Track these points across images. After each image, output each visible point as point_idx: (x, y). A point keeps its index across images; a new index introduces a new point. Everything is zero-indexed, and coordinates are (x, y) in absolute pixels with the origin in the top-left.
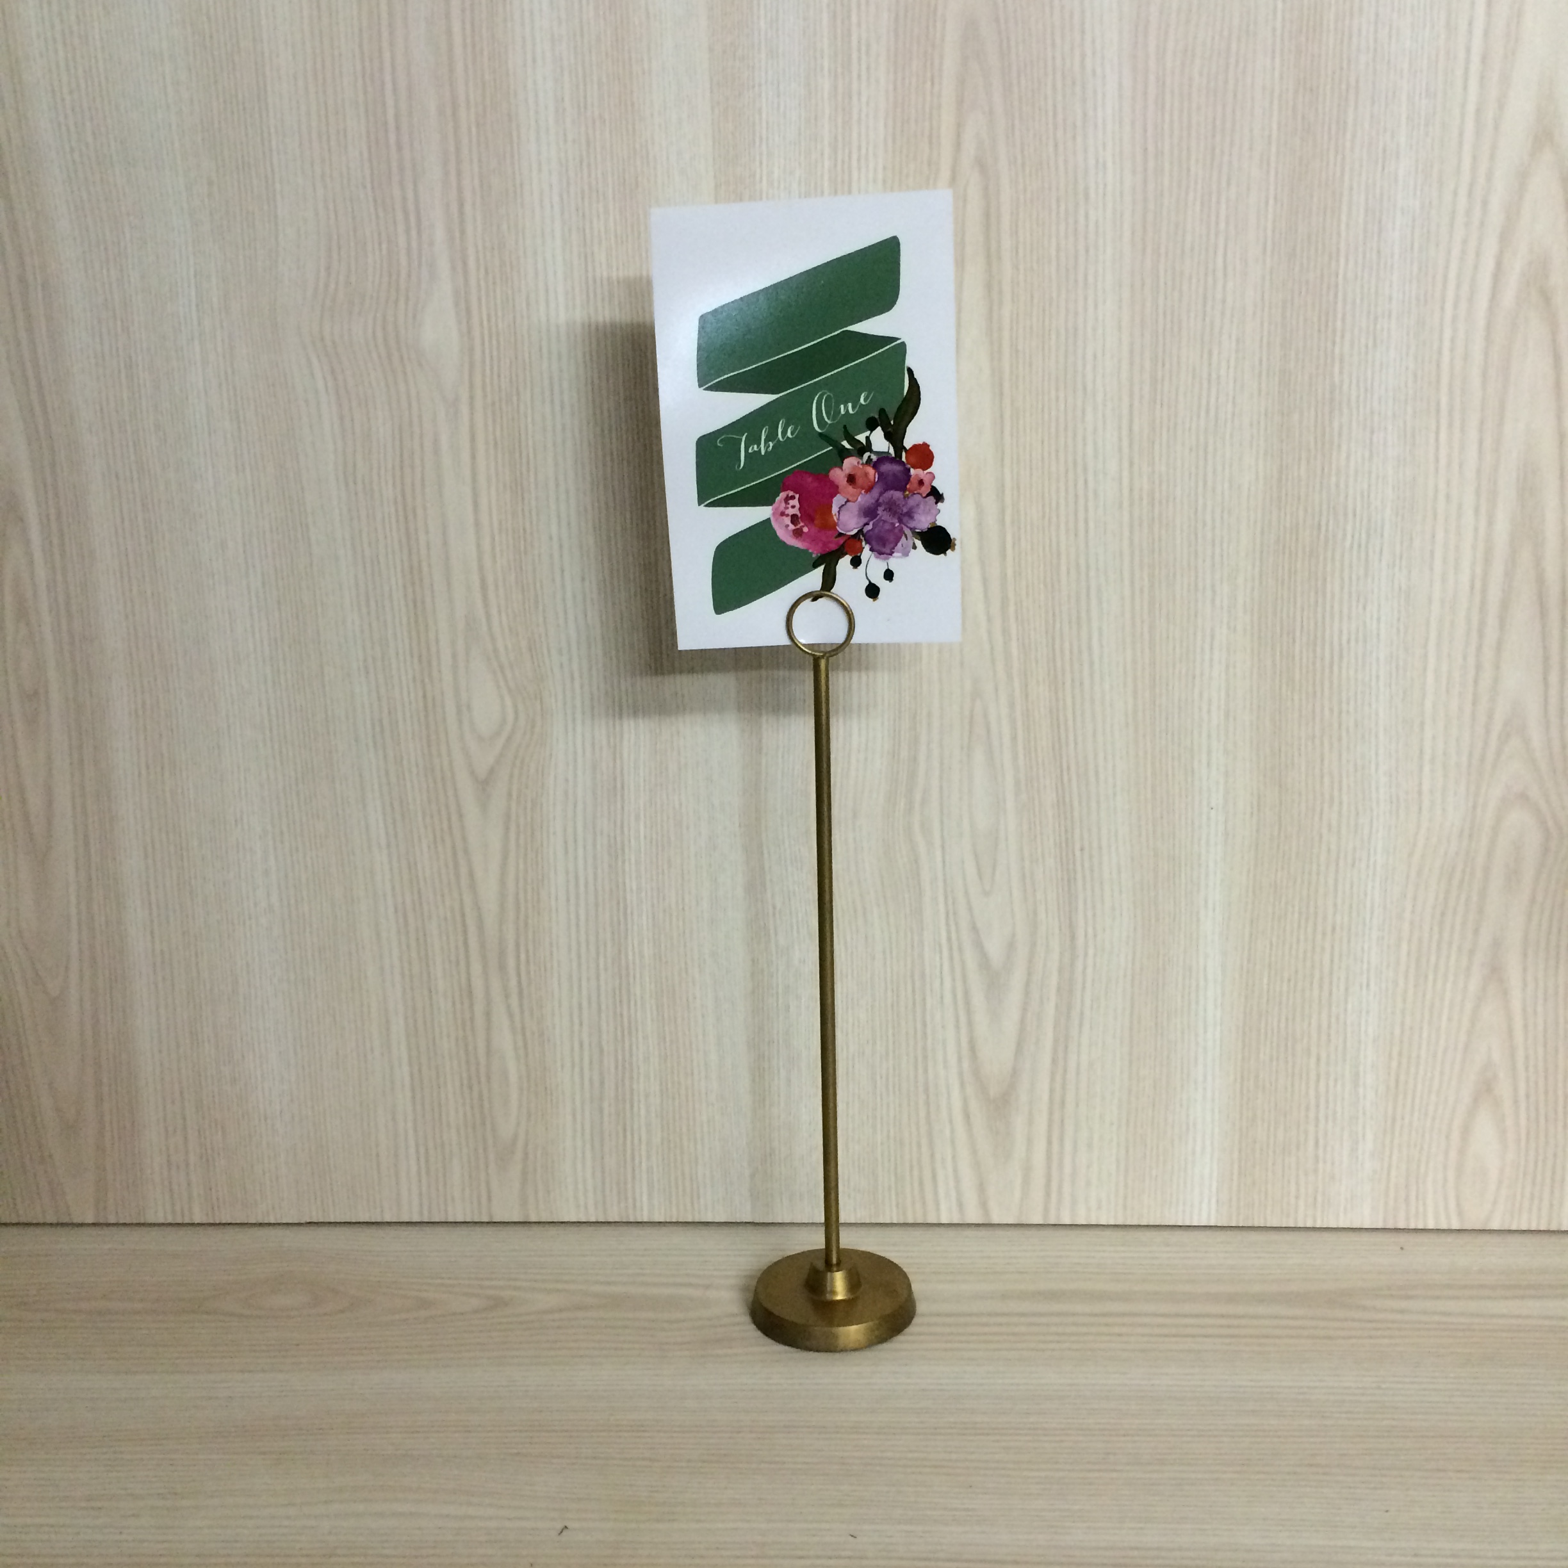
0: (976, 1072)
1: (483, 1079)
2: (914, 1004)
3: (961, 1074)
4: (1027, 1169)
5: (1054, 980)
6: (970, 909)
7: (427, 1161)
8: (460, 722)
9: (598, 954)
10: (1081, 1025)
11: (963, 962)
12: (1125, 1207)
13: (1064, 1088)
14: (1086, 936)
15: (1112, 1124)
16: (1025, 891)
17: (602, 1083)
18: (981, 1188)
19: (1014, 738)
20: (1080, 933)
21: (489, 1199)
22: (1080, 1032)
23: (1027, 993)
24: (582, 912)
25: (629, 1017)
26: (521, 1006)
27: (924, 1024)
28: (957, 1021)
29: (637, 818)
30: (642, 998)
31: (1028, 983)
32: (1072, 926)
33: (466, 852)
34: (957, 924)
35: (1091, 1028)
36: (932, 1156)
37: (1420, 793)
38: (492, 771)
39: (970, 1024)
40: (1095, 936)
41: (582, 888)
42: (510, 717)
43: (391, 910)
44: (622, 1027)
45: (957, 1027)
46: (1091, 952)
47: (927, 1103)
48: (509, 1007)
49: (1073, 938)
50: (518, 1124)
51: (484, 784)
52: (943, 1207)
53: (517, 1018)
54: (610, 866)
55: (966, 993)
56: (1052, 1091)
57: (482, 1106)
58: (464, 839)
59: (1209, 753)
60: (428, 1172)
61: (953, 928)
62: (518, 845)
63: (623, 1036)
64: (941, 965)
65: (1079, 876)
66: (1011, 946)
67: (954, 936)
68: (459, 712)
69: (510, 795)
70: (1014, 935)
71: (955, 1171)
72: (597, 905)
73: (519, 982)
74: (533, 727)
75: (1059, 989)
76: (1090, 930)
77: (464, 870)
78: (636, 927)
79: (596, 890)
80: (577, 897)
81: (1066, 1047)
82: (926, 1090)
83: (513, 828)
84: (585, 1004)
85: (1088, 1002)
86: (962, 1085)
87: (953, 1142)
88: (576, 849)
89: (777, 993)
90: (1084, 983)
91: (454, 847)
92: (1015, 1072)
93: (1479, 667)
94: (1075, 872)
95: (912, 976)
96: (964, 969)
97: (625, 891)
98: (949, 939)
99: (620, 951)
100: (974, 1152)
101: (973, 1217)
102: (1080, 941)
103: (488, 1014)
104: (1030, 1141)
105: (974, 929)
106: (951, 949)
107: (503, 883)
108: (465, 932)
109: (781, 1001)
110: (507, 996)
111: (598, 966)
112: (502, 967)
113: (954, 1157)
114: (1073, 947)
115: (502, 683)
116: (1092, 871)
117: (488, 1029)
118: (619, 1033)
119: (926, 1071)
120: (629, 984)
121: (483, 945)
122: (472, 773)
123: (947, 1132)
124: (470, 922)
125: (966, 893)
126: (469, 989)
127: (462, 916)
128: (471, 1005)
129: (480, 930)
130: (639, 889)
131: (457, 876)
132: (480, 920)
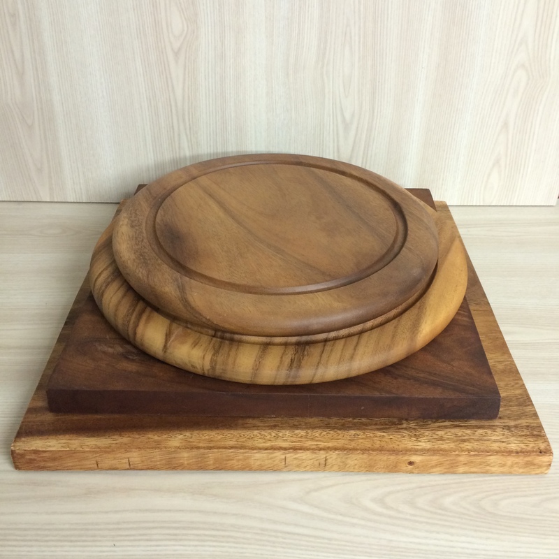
0: (339, 157)
2: (320, 134)
5: (366, 127)
6: (340, 102)
8: (168, 30)
9: (216, 116)
10: (373, 142)
11: (337, 120)
14: (378, 112)
16: (359, 96)
19: (359, 42)
20: (376, 111)
22: (373, 144)
23: (357, 131)
24: (211, 101)
25: (226, 137)
26: (190, 132)
27: (323, 141)
28: (334, 140)
29: (230, 68)
30: (231, 131)
31: (357, 128)
32: (373, 108)
33: (171, 78)
34: (336, 108)
35: (376, 143)
37: (491, 63)
38: (180, 49)
39: (338, 141)
40: (380, 112)
41: (211, 92)
42: (186, 29)
43: (145, 99)
45: (334, 142)
46: (379, 117)
48: (186, 133)
49: (373, 112)
51: (177, 54)
53: (189, 137)
54: (220, 85)
55: (337, 130)
58: (170, 74)
59: (424, 48)
61: (334, 109)
62: (189, 77)
64: (330, 121)
65: (377, 91)
66: (353, 115)
68: (167, 26)
69: (186, 58)
70: (354, 111)
72: (216, 98)
73: (190, 124)
74: (194, 32)
75: (367, 130)
76: (379, 110)
77: (170, 86)
78: (229, 106)
79: (215, 93)
80: (209, 95)
81: (368, 149)
83: (187, 70)
84: (212, 132)
85: (376, 134)
88: (209, 79)
89: (276, 130)
90: (376, 128)
91: (166, 77)
92: (351, 157)
93: (515, 19)
95: (320, 125)
96: (337, 123)
97: (225, 93)
98: (333, 112)
99: (223, 114)
102: (376, 114)
103: (179, 135)
105: (341, 108)
106: (333, 116)
107: (183, 89)
108: (171, 107)
109: (277, 132)
110: (185, 129)
111: (216, 120)
112: (184, 120)
114: (373, 116)
115: (183, 16)
116: (381, 89)
117: (179, 140)
120: (226, 126)
121: (177, 111)
122: (172, 49)
124: (173, 103)
125: (340, 96)
126: (173, 126)
127: (170, 101)
128: (174, 132)
129: (176, 106)
130: (230, 93)
131: (168, 87)
132: (176, 103)
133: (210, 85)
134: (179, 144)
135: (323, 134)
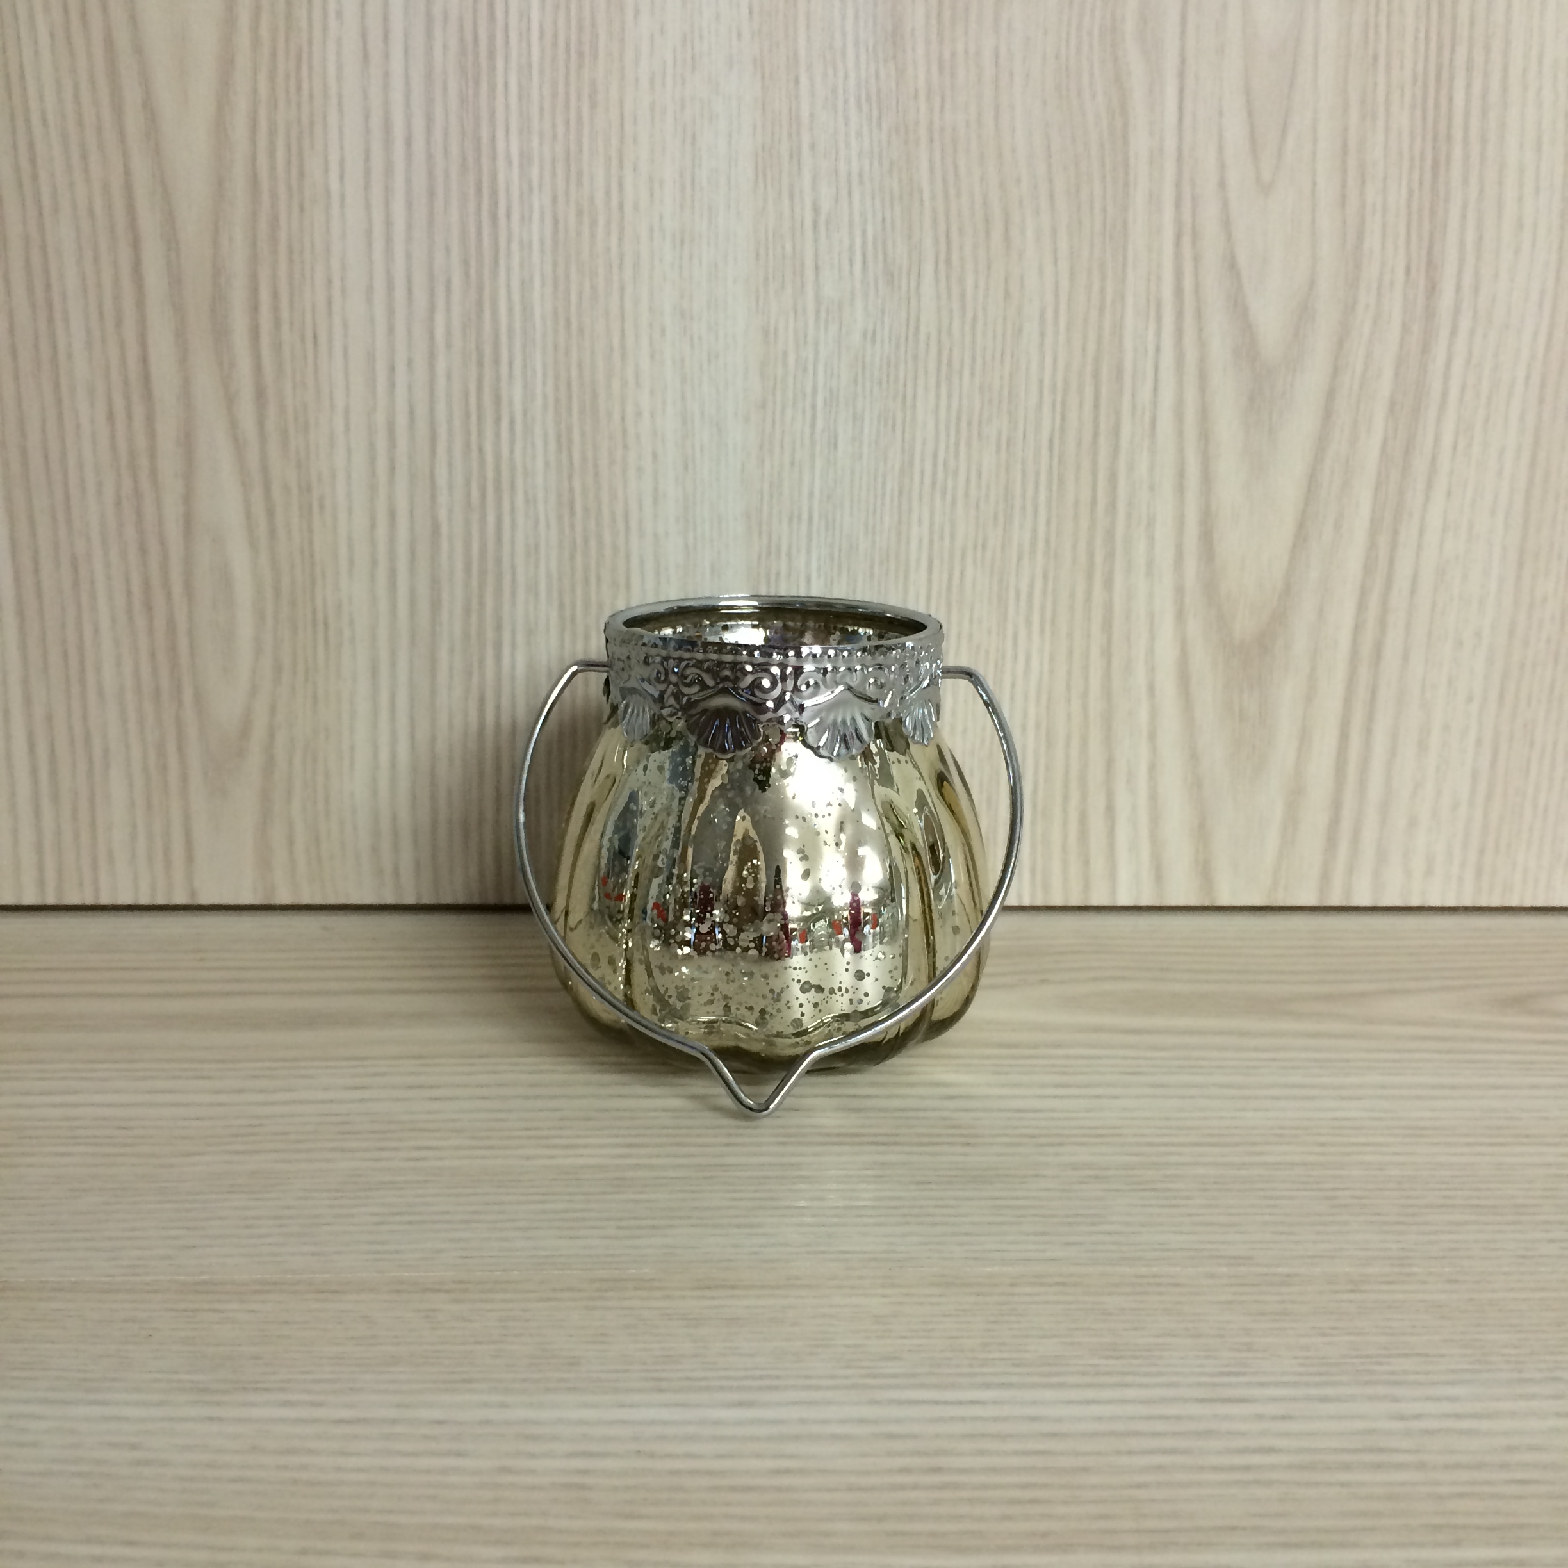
0: (1210, 587)
1: (177, 589)
2: (1096, 435)
3: (1180, 591)
4: (1296, 793)
5: (1385, 386)
6: (1227, 224)
7: (53, 772)
9: (432, 309)
10: (1429, 485)
11: (1202, 344)
12: (1479, 872)
13: (1382, 624)
14: (1458, 289)
15: (1470, 699)
16: (1344, 185)
17: (436, 605)
18: (1202, 832)
21: (190, 858)
22: (1427, 498)
23: (1328, 414)
25: (498, 457)
26: (261, 423)
27: (1114, 481)
28: (1181, 474)
30: (525, 413)
31: (1331, 395)
32: (1432, 266)
33: (139, 50)
34: (1196, 259)
35: (1449, 494)
36: (1110, 764)
39: (1207, 479)
40: (1476, 289)
41: (399, 152)
44: (483, 478)
45: (1180, 489)
46: (1465, 324)
47: (1107, 653)
48: (233, 425)
49: (1432, 289)
50: (254, 691)
52: (1124, 874)
53: (252, 452)
54: (463, 100)
55: (1204, 413)
56: (1358, 628)
57: (173, 649)
60: (55, 798)
61: (1188, 267)
62: (256, 42)
63: (483, 496)
64: (1158, 350)
65: (1458, 152)
66: (1304, 313)
67: (1188, 284)
70: (1312, 284)
71: (1153, 797)
72: (431, 194)
73: (258, 368)
75: (1392, 405)
76: (1468, 279)
77: (132, 96)
78: (515, 247)
79: (430, 157)
80: (389, 173)
81: (1395, 533)
82: (1107, 626)
84: (402, 421)
85: (1447, 439)
86: (1180, 615)
87: (1152, 736)
88: (387, 56)
89: (814, 407)
90: (1445, 395)
92: (1288, 590)
94: (1449, 138)
95: (1096, 375)
96: (1202, 361)
97: (494, 158)
98: (1179, 291)
99: (480, 304)
100: (1194, 756)
101: (1181, 893)
103: (187, 442)
104: (1304, 738)
105: (1232, 266)
106: (1179, 314)
108: (136, 244)
109: (820, 424)
110: (230, 400)
111: (432, 337)
112: (220, 333)
113: (1152, 768)
114: (1430, 314)
116: (1484, 141)
117: (189, 474)
118: (475, 493)
119: (1108, 584)
120: (498, 379)
121: (175, 280)
123: (1143, 716)
124: (149, 223)
125: (1222, 185)
126: (146, 378)
127: (131, 209)
128: (150, 419)
129: (171, 241)
130: (526, 157)
131: (118, 110)
132: (170, 219)
133: (397, 96)
134: (188, 498)
135: (1116, 432)
